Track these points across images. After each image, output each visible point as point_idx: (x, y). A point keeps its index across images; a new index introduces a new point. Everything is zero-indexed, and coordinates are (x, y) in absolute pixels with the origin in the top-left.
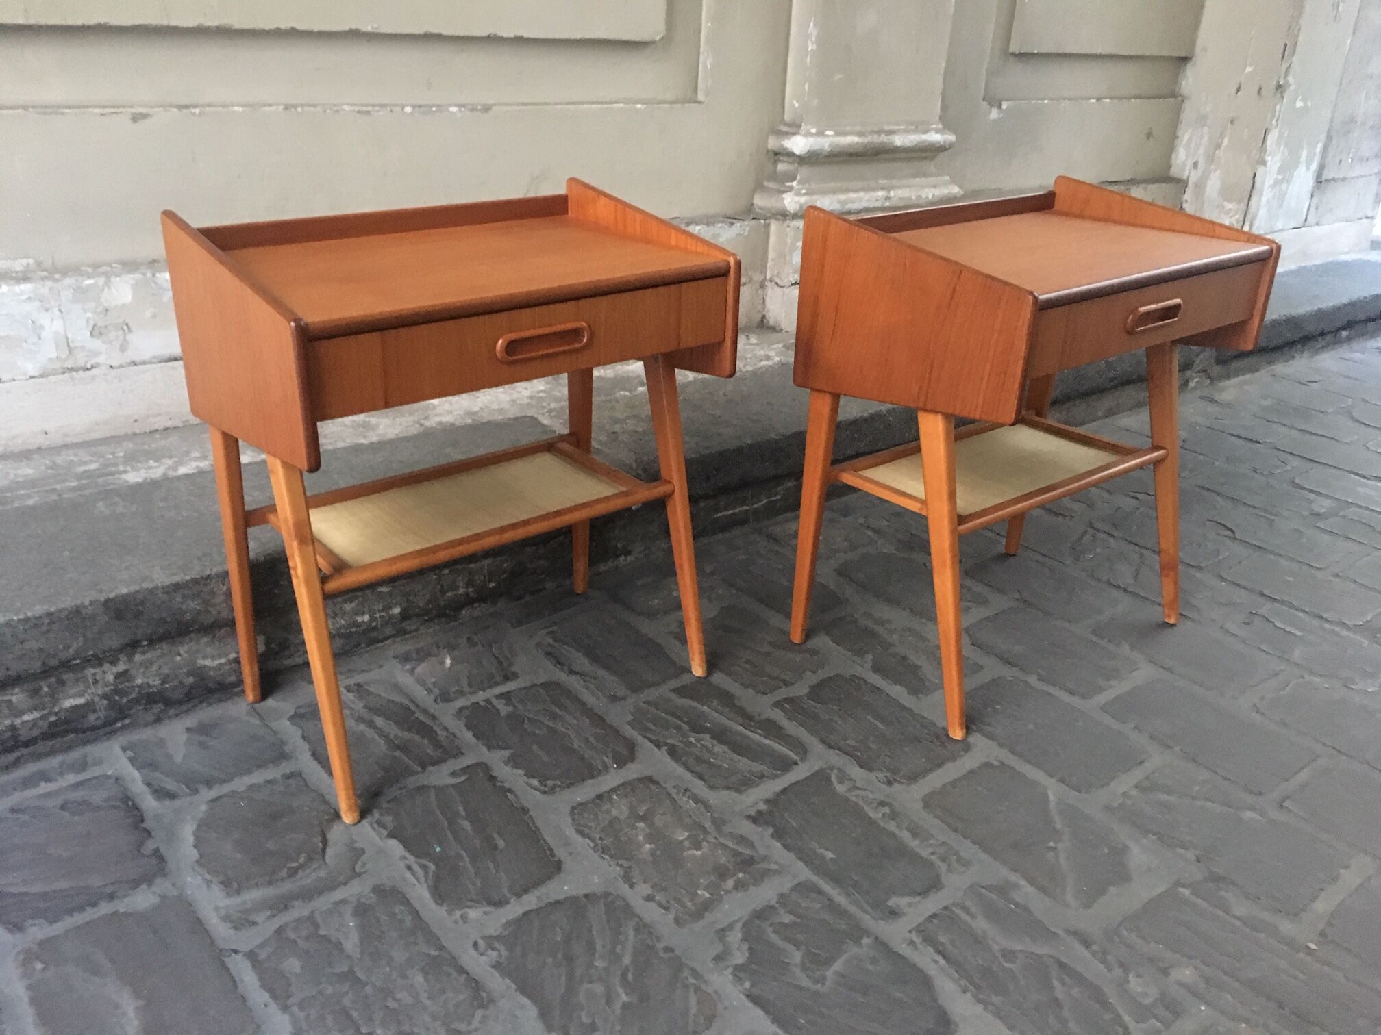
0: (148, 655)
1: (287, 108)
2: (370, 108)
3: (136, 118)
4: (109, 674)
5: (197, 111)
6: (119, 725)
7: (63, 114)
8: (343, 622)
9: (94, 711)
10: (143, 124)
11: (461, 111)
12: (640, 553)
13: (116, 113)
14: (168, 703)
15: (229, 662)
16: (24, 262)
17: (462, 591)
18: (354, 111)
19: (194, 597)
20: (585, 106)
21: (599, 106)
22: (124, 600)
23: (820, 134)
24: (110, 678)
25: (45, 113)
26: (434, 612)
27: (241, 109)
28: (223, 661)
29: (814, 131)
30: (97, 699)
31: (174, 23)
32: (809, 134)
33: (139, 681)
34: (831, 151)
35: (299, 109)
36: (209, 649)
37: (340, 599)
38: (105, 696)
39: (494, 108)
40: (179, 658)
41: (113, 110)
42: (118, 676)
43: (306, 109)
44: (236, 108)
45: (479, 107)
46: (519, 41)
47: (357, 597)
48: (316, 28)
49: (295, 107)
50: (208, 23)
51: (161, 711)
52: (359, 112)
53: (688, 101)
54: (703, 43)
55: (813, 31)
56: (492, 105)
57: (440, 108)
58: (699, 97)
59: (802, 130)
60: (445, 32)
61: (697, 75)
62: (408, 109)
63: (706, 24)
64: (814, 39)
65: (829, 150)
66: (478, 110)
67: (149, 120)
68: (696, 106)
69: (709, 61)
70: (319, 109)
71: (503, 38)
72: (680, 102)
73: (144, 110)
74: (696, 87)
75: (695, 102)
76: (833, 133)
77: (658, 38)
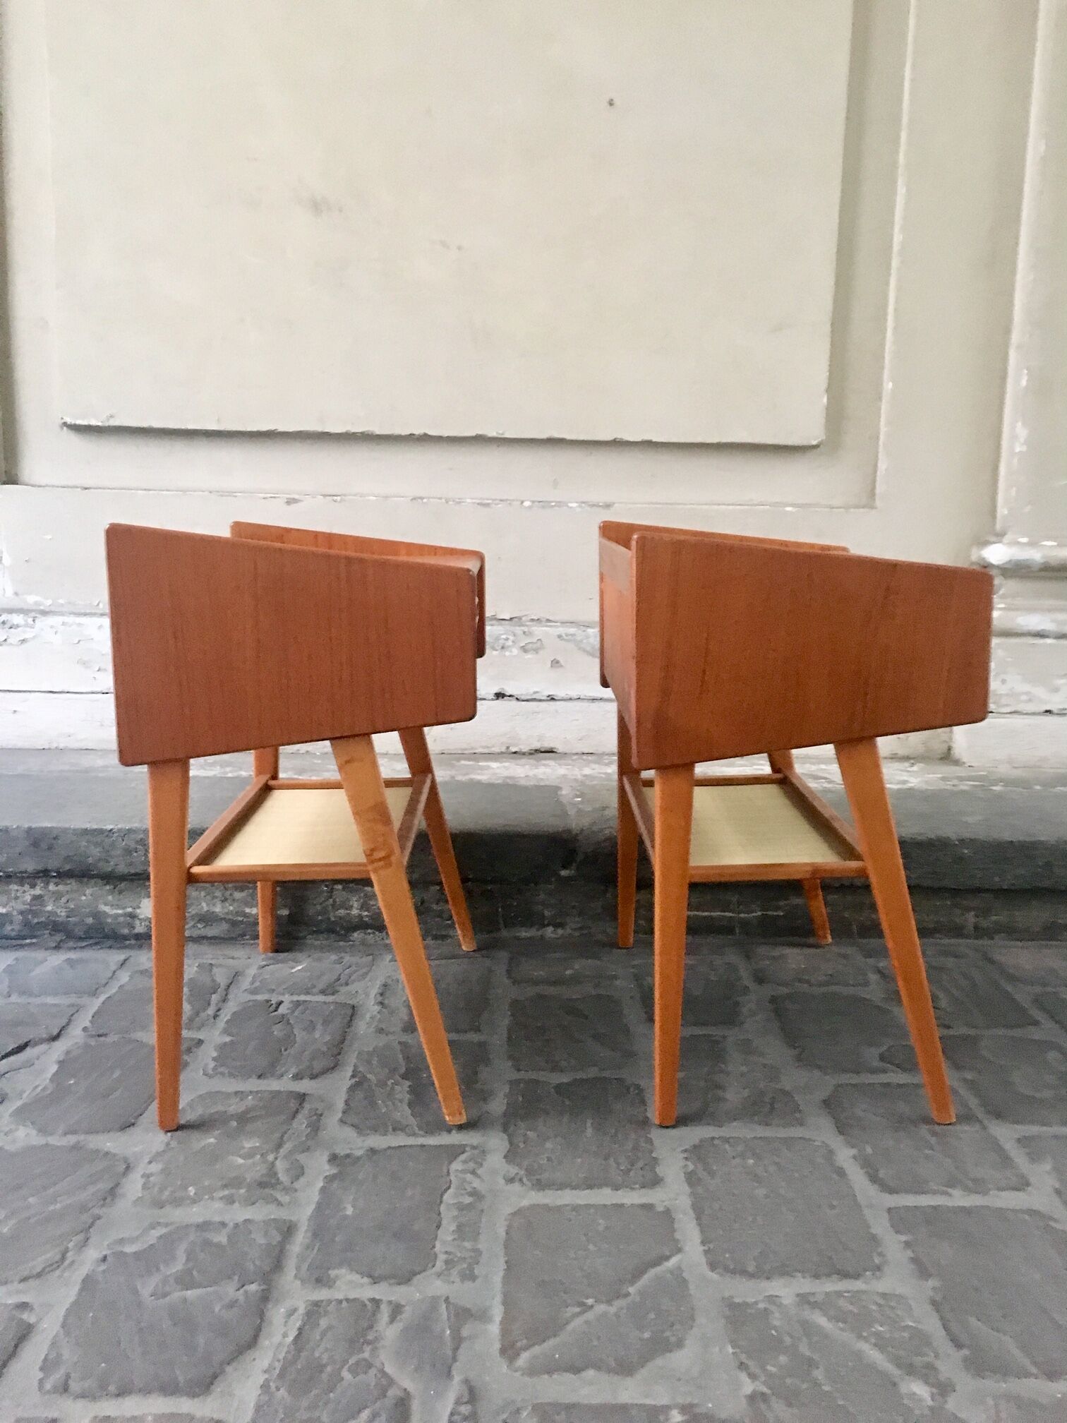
0: (61, 887)
1: (415, 499)
2: (490, 502)
3: (290, 502)
4: (28, 894)
5: (339, 498)
6: (28, 941)
7: (236, 496)
8: (231, 908)
9: (11, 922)
10: (294, 506)
11: (581, 507)
12: (575, 929)
13: (274, 497)
14: (70, 935)
15: (125, 915)
17: (355, 912)
18: (474, 503)
19: (97, 844)
20: (721, 506)
21: (739, 507)
22: (44, 832)
23: (1033, 544)
24: (28, 898)
26: (324, 926)
27: (375, 498)
28: (120, 912)
29: (1025, 540)
30: (15, 913)
32: (1016, 543)
33: (49, 908)
35: (425, 500)
36: (110, 898)
38: (21, 913)
39: (616, 505)
40: (84, 898)
41: (272, 495)
42: (36, 898)
43: (431, 500)
44: (371, 498)
45: (601, 504)
46: (648, 444)
47: (248, 888)
48: (445, 434)
49: (422, 498)
50: (353, 430)
51: (61, 941)
52: (478, 504)
53: (857, 507)
54: (881, 449)
55: (1022, 432)
56: (614, 503)
57: (559, 504)
58: (878, 503)
59: (1006, 539)
60: (568, 437)
61: (874, 481)
62: (527, 504)
63: (883, 429)
64: (1022, 440)
65: (1042, 561)
66: (598, 506)
67: (299, 504)
68: (874, 512)
69: (882, 466)
70: (443, 500)
71: (630, 442)
72: (847, 507)
73: (296, 497)
74: (872, 494)
75: (872, 507)
76: (1055, 544)
77: (814, 443)
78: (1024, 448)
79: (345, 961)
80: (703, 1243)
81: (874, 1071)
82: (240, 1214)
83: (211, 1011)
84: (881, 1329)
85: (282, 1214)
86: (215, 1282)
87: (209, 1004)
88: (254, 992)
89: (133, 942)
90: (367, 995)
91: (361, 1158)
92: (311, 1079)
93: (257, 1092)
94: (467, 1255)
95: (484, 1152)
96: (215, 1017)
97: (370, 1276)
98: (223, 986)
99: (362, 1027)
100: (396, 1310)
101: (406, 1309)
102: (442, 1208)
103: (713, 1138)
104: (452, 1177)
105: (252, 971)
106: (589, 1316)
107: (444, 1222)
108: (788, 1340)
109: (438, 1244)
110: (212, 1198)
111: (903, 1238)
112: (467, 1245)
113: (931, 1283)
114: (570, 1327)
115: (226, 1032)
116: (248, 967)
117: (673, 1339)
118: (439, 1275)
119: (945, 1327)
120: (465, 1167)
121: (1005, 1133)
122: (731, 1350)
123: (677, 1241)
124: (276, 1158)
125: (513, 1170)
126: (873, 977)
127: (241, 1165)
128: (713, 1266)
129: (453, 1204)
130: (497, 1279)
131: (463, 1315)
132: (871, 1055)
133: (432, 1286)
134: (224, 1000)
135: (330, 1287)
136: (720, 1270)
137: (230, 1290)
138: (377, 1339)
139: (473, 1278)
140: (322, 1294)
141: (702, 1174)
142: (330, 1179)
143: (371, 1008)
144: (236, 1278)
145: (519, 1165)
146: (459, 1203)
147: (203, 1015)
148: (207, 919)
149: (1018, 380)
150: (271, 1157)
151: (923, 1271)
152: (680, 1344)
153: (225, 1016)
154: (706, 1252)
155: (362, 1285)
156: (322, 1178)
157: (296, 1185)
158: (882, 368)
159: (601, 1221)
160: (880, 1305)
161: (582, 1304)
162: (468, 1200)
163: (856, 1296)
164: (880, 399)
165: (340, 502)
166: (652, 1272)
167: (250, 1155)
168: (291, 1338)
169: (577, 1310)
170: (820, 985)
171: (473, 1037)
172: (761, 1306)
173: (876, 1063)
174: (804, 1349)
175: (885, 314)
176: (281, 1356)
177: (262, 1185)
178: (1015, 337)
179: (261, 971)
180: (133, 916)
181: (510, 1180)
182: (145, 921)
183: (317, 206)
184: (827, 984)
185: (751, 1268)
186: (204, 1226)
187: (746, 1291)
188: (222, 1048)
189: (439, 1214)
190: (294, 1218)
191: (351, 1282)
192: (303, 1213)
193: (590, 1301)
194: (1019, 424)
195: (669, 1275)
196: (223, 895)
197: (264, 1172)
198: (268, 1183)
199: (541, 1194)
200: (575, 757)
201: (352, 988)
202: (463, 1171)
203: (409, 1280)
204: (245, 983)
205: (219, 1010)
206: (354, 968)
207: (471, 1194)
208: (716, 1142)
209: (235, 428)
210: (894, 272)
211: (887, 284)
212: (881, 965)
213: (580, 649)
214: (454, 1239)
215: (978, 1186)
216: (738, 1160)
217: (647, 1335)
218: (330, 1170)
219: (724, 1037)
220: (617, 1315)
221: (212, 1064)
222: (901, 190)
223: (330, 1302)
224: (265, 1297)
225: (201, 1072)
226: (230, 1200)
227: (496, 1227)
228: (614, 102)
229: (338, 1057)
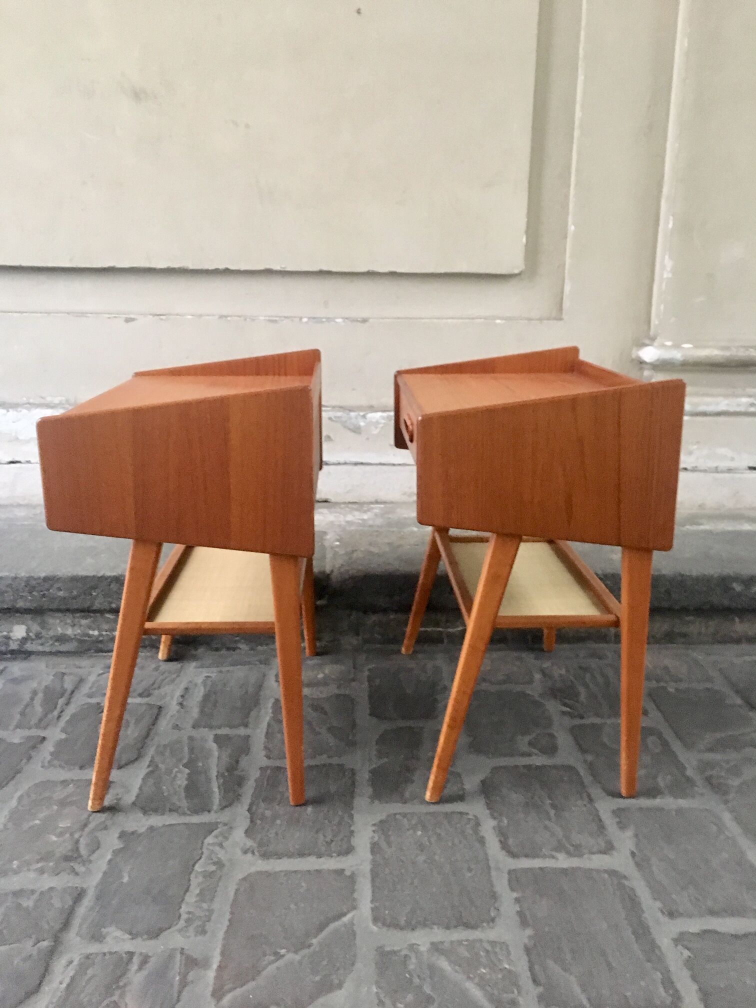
1: (221, 317)
2: (277, 319)
3: (128, 320)
5: (164, 317)
7: (87, 317)
8: (79, 631)
10: (131, 324)
11: (344, 322)
13: (116, 317)
16: (60, 398)
18: (265, 320)
21: (460, 321)
23: (677, 346)
25: (77, 316)
27: (191, 317)
29: (669, 343)
31: (153, 266)
32: (663, 346)
34: (684, 360)
35: (229, 318)
37: (78, 615)
39: (370, 320)
41: (114, 316)
43: (233, 318)
44: (189, 317)
45: (359, 320)
46: (393, 274)
48: (243, 268)
49: (226, 316)
50: (173, 266)
52: (269, 320)
53: (548, 319)
54: (566, 275)
55: (669, 263)
56: (369, 318)
57: (329, 319)
58: (564, 316)
59: (656, 344)
60: (334, 269)
61: (562, 299)
62: (305, 320)
63: (568, 261)
64: (669, 269)
65: (681, 359)
66: (358, 321)
67: (135, 322)
68: (560, 323)
69: (567, 288)
70: (242, 319)
71: (380, 273)
72: (540, 319)
73: (132, 316)
74: (560, 308)
75: (561, 319)
76: (691, 346)
77: (516, 271)
78: (670, 275)
79: (161, 668)
80: (372, 902)
81: (524, 755)
82: (48, 882)
83: (56, 713)
84: (484, 971)
85: (76, 882)
86: (18, 941)
87: (56, 708)
88: (90, 696)
89: (9, 656)
90: (172, 698)
91: (142, 835)
92: (118, 769)
93: (78, 781)
94: (202, 914)
95: (231, 828)
96: (59, 717)
97: (131, 934)
98: (69, 692)
99: (164, 724)
100: (145, 960)
101: (151, 959)
102: (192, 876)
103: (395, 814)
104: (204, 850)
105: (92, 678)
106: (280, 963)
107: (191, 888)
108: (416, 981)
109: (183, 906)
110: (29, 870)
111: (515, 895)
112: (205, 906)
113: (529, 932)
114: (264, 973)
115: (63, 730)
116: (89, 674)
117: (336, 982)
118: (180, 931)
119: (531, 969)
120: (216, 840)
121: (605, 807)
122: (375, 990)
123: (354, 900)
124: (80, 837)
125: (249, 843)
126: (538, 676)
127: (55, 842)
128: (375, 920)
129: (201, 872)
130: (221, 935)
131: (192, 963)
132: (523, 742)
133: (174, 939)
134: (67, 704)
135: (101, 942)
136: (380, 924)
137: (28, 947)
138: (125, 985)
139: (203, 932)
140: (94, 948)
141: (384, 845)
142: (116, 853)
143: (174, 707)
144: (34, 936)
145: (254, 839)
146: (205, 871)
147: (50, 716)
148: (62, 639)
149: (667, 223)
150: (76, 836)
151: (524, 922)
152: (340, 986)
153: (66, 717)
154: (373, 909)
155: (123, 940)
156: (111, 851)
157: (92, 858)
158: (568, 214)
159: (303, 884)
160: (487, 951)
161: (276, 954)
162: (213, 868)
163: (471, 945)
164: (566, 237)
165: (165, 320)
166: (333, 926)
167: (61, 834)
168: (64, 985)
169: (272, 958)
170: (500, 683)
171: (242, 731)
172: (403, 953)
173: (525, 748)
174: (427, 989)
175: (569, 173)
176: (54, 1000)
177: (67, 859)
178: (665, 190)
179: (98, 678)
180: (8, 638)
181: (245, 852)
182: (17, 641)
183: (138, 95)
184: (504, 682)
185: (402, 922)
186: (18, 894)
187: (396, 940)
188: (60, 744)
189: (189, 880)
190: (85, 886)
191: (116, 937)
192: (92, 882)
193: (283, 951)
194: (667, 257)
195: (343, 929)
196: (72, 622)
197: (70, 847)
198: (72, 857)
199: (266, 862)
200: (343, 506)
201: (162, 691)
202: (213, 844)
203: (157, 936)
204: (85, 689)
205: (62, 712)
206: (167, 674)
207: (214, 863)
208: (397, 816)
209: (83, 266)
210: (575, 141)
211: (571, 151)
212: (545, 666)
213: (345, 427)
214: (196, 902)
215: (577, 851)
216: (411, 832)
217: (317, 978)
218: (118, 844)
219: (422, 728)
220: (300, 963)
221: (49, 758)
222: (581, 78)
223: (97, 954)
224: (52, 953)
225: (40, 764)
226: (42, 871)
227: (229, 889)
228: (361, 11)
229: (141, 750)
